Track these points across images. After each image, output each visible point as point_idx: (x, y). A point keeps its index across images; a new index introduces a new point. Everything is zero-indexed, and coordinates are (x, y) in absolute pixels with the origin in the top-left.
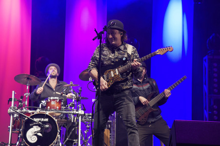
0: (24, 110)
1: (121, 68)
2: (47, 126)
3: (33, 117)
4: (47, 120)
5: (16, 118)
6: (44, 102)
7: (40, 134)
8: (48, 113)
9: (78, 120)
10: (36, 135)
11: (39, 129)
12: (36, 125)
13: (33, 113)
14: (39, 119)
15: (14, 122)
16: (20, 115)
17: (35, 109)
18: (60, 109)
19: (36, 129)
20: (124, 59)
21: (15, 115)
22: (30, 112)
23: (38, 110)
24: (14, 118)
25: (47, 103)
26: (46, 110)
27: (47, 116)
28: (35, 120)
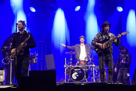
0: (70, 66)
1: (107, 42)
2: (80, 72)
3: (74, 69)
4: (80, 69)
5: (67, 69)
6: (78, 62)
7: (77, 76)
8: (80, 67)
9: (92, 69)
10: (76, 76)
11: (77, 73)
12: (76, 72)
13: (74, 67)
14: (77, 69)
15: (66, 71)
16: (69, 68)
17: (75, 65)
18: (85, 65)
19: (76, 73)
20: (107, 38)
21: (67, 68)
22: (73, 66)
23: (76, 66)
24: (66, 69)
25: (79, 62)
26: (79, 65)
27: (80, 68)
28: (75, 70)
